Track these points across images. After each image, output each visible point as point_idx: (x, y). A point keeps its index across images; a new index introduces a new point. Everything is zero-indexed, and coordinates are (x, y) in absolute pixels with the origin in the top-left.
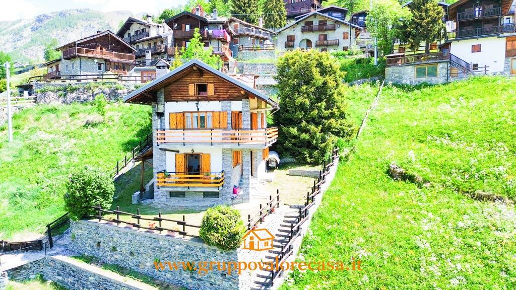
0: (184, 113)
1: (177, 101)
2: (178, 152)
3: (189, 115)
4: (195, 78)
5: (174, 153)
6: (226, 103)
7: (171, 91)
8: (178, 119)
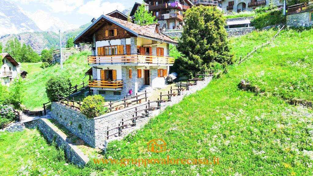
0: (104, 47)
1: (101, 40)
2: (102, 69)
3: (107, 48)
4: (108, 27)
5: (100, 70)
6: (123, 40)
7: (98, 35)
8: (102, 51)
